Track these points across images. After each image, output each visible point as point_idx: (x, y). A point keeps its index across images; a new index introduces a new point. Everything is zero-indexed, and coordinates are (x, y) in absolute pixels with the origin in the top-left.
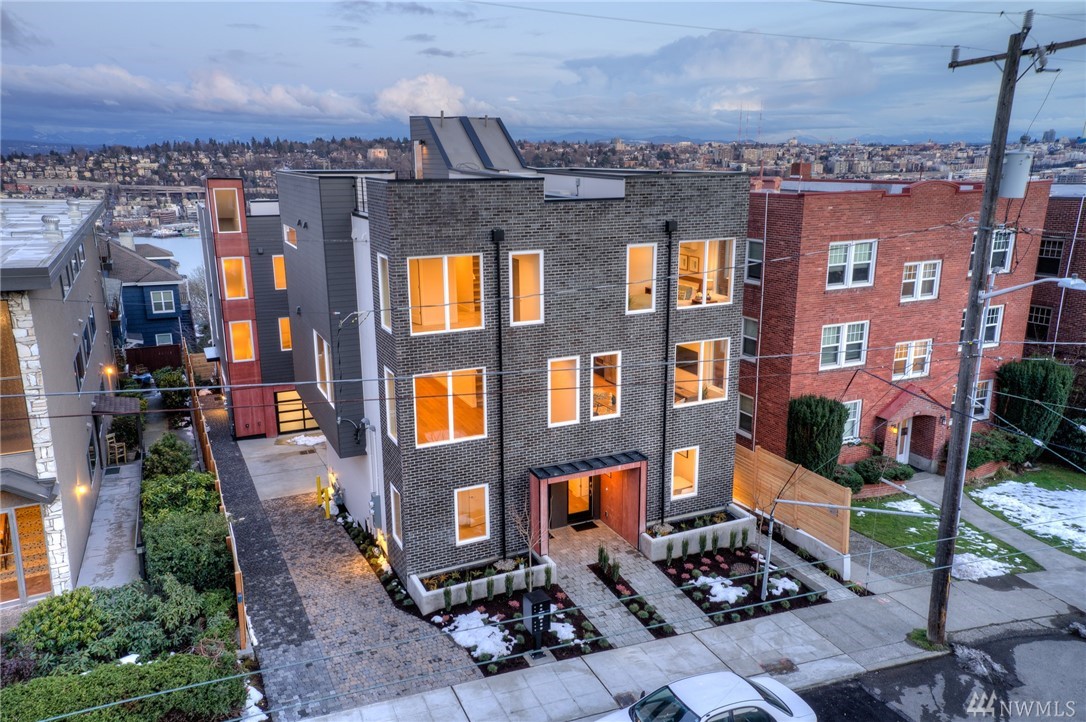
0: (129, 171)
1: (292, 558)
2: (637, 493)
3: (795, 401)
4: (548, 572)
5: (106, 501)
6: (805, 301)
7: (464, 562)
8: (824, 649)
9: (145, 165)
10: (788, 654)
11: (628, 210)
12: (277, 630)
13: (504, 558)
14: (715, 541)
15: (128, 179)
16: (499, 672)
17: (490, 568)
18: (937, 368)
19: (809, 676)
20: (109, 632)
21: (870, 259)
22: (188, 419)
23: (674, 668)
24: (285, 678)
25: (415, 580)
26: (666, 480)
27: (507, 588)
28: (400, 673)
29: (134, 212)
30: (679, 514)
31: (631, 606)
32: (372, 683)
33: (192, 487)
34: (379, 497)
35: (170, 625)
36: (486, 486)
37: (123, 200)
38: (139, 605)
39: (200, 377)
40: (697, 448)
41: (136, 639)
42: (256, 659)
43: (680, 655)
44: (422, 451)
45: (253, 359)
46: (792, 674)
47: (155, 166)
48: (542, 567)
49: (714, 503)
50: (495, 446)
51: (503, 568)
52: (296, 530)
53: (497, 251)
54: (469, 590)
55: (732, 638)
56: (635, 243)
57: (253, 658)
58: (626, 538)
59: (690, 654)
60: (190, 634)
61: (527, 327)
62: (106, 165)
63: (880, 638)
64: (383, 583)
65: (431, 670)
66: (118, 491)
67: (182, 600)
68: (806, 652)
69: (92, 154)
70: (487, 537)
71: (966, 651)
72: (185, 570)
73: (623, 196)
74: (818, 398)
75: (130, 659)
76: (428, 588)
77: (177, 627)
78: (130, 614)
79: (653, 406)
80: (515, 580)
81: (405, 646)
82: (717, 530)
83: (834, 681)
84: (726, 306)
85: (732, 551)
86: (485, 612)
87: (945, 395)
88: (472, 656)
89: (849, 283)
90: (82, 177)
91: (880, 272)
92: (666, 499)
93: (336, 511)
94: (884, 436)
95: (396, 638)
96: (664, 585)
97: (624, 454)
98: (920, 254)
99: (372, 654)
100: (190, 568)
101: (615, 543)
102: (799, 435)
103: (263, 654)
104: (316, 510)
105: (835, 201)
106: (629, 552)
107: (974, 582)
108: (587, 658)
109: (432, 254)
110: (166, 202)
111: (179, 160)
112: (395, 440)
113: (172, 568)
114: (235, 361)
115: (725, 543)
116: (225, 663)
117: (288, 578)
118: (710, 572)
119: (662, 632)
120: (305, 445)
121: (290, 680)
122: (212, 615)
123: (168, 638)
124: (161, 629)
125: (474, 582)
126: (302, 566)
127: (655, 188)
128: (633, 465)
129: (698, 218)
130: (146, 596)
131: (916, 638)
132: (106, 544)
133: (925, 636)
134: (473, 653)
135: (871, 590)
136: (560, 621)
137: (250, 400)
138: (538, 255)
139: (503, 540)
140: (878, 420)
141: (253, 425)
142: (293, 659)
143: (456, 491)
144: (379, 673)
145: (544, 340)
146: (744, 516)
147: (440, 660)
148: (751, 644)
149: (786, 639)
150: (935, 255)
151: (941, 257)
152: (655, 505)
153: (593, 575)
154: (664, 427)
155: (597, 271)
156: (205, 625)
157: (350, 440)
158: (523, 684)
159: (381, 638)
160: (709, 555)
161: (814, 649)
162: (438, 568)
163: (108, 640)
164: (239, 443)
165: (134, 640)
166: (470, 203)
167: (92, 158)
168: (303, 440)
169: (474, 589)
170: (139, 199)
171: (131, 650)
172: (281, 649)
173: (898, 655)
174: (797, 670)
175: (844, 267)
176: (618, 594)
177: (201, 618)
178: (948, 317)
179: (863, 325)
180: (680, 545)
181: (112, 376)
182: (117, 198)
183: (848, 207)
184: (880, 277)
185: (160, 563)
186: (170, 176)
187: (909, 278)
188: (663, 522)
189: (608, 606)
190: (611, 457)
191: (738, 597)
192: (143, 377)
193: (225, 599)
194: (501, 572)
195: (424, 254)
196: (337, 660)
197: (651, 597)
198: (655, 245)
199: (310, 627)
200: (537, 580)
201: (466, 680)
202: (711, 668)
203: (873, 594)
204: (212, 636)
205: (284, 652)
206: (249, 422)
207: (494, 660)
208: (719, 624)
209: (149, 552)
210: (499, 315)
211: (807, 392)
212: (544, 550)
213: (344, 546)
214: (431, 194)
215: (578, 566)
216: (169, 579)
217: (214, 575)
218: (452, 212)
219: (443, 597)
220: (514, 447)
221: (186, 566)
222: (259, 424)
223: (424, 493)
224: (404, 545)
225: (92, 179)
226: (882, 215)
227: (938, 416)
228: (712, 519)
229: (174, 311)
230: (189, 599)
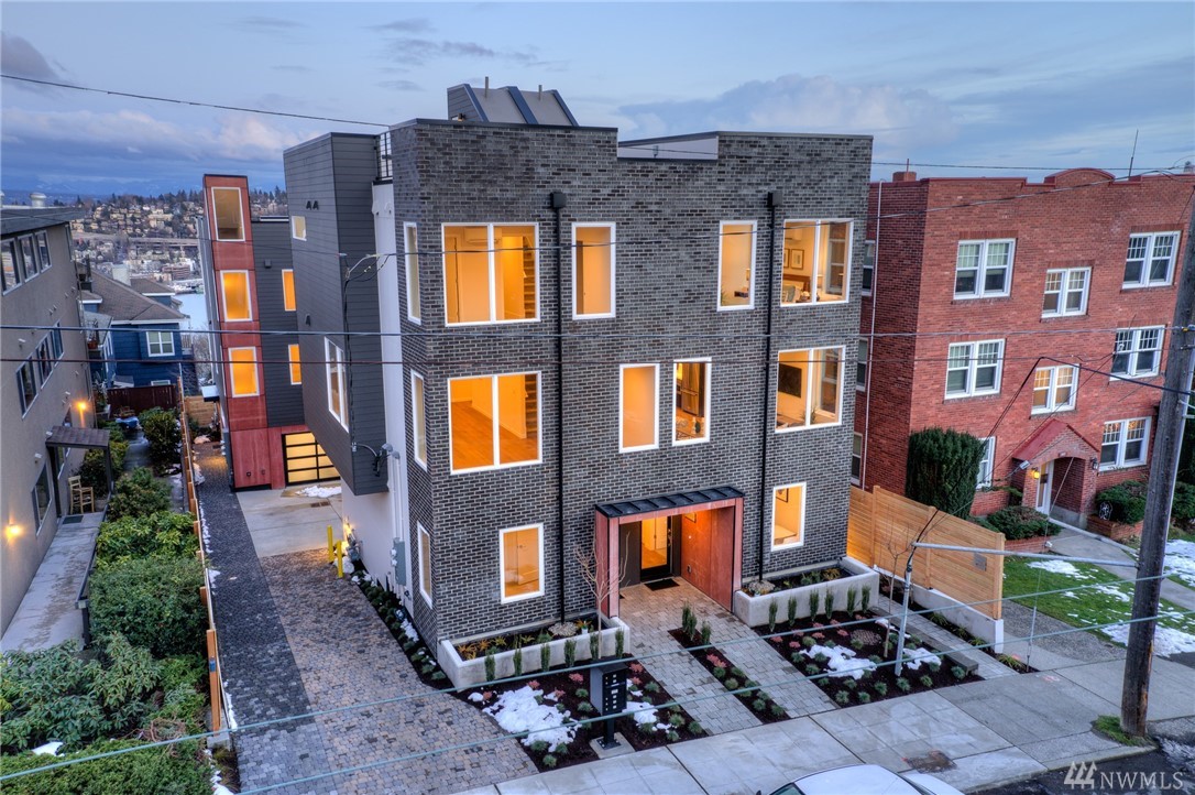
0: (139, 224)
1: (292, 623)
2: (730, 541)
3: (917, 435)
4: (619, 637)
5: (58, 553)
6: (929, 311)
7: (511, 626)
8: (986, 740)
9: (157, 216)
10: (938, 745)
11: (722, 176)
12: (264, 711)
13: (562, 621)
14: (829, 601)
15: (138, 230)
16: (557, 767)
17: (545, 633)
18: (1085, 400)
19: (972, 776)
20: (20, 711)
21: (1005, 263)
22: (178, 466)
23: (790, 762)
24: (270, 774)
25: (448, 648)
26: (766, 524)
27: (567, 657)
28: (425, 766)
29: (144, 266)
30: (781, 569)
31: (728, 682)
32: (388, 780)
33: (163, 529)
34: (403, 543)
35: (111, 701)
36: (540, 527)
37: (133, 253)
38: (69, 674)
39: (197, 423)
40: (804, 485)
41: (61, 720)
42: (234, 749)
43: (797, 744)
44: (458, 479)
45: (258, 394)
46: (948, 772)
47: (169, 217)
48: (612, 631)
49: (824, 556)
50: (552, 474)
51: (561, 633)
52: (299, 590)
53: (557, 220)
54: (518, 660)
55: (864, 723)
56: (729, 219)
57: (229, 748)
58: (716, 598)
59: (809, 744)
60: (140, 713)
61: (594, 321)
62: (115, 216)
63: (1057, 726)
64: (406, 653)
65: (467, 763)
66: (75, 541)
67: (132, 665)
68: (964, 742)
69: (100, 204)
70: (541, 593)
71: (1177, 747)
72: (140, 628)
73: (716, 157)
74: (945, 432)
75: (50, 748)
76: (464, 657)
77: (121, 704)
78: (55, 686)
79: (750, 431)
80: (577, 648)
81: (434, 731)
82: (832, 587)
83: (1006, 782)
84: (841, 305)
85: (850, 614)
86: (539, 688)
87: (1094, 434)
88: (522, 745)
89: (981, 292)
90: (88, 229)
91: (1017, 280)
92: (765, 550)
93: (351, 569)
94: (1023, 482)
95: (422, 721)
96: (768, 655)
97: (714, 490)
98: (1065, 259)
99: (390, 741)
100: (148, 627)
101: (702, 605)
102: (923, 477)
103: (242, 742)
104: (326, 568)
105: (965, 189)
106: (720, 616)
107: (1165, 658)
108: (675, 748)
109: (474, 221)
110: (180, 256)
111: (195, 211)
112: (423, 464)
113: (123, 626)
114: (234, 396)
115: (841, 605)
116: (184, 752)
117: (284, 647)
118: (825, 640)
119: (769, 713)
120: (318, 497)
121: (276, 777)
122: (173, 688)
123: (108, 718)
124: (98, 707)
125: (524, 650)
126: (305, 632)
127: (756, 150)
128: (725, 503)
129: (808, 192)
130: (80, 661)
131: (1104, 728)
132: (48, 602)
133: (1117, 725)
134: (523, 741)
135: (1033, 666)
136: (636, 699)
137: (253, 442)
138: (609, 228)
139: (561, 597)
140: (1015, 462)
141: (255, 473)
142: (283, 748)
143: (502, 532)
144: (398, 767)
145: (614, 340)
146: (863, 572)
147: (480, 749)
148: (888, 731)
149: (933, 725)
150: (1083, 261)
151: (1091, 263)
152: (751, 557)
153: (676, 643)
154: (764, 457)
155: (683, 254)
156: (161, 702)
157: (368, 474)
158: (591, 782)
159: (402, 721)
160: (823, 619)
161: (972, 740)
162: (477, 633)
163: (17, 723)
164: (239, 495)
165: (57, 721)
166: (522, 157)
167: (99, 209)
168: (314, 491)
169: (524, 657)
170: (149, 253)
171: (52, 735)
172: (268, 735)
173: (1085, 749)
174: (954, 766)
175: (975, 271)
176: (710, 667)
177: (155, 692)
178: (1098, 337)
179: (997, 345)
180: (787, 605)
181: (86, 413)
182: (126, 251)
183: (981, 197)
184: (1018, 285)
185: (106, 620)
186: (185, 227)
187: (1052, 289)
188: (761, 578)
189: (698, 682)
190: (698, 493)
191: (866, 672)
192: (128, 421)
193: (193, 667)
194: (558, 637)
195: (463, 221)
196: (342, 749)
197: (751, 671)
198: (755, 223)
199: (308, 707)
200: (605, 647)
201: (515, 777)
202: (840, 762)
203: (1037, 671)
204: (170, 716)
205: (272, 739)
206: (251, 469)
207: (552, 749)
208: (843, 705)
209: (94, 605)
210: (559, 305)
211: (931, 425)
212: (614, 611)
213: (359, 608)
214: (473, 141)
215: (655, 632)
216: (116, 639)
217: (180, 636)
218: (500, 167)
219: (484, 669)
220: (575, 478)
221: (143, 624)
222: (263, 472)
223: (460, 533)
224: (434, 602)
225: (98, 232)
226: (1021, 208)
227: (1088, 459)
228: (823, 576)
229: (173, 354)
230: (142, 666)
